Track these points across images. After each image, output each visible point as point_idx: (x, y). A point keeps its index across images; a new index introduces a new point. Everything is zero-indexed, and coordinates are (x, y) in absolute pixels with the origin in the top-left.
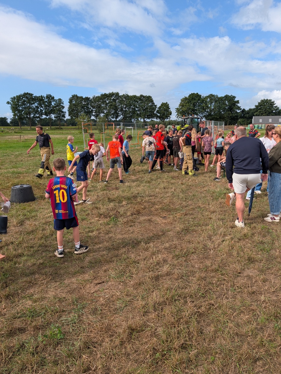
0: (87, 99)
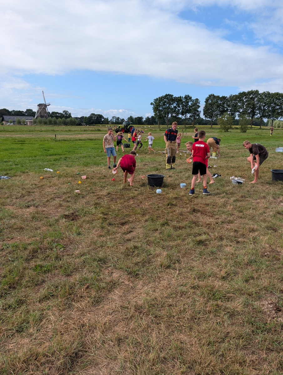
0: (224, 98)
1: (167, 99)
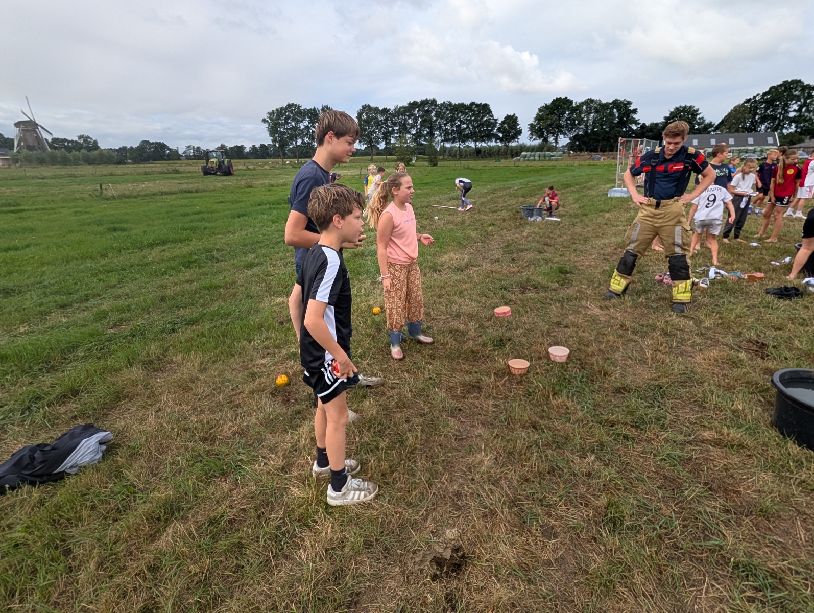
1: (291, 112)
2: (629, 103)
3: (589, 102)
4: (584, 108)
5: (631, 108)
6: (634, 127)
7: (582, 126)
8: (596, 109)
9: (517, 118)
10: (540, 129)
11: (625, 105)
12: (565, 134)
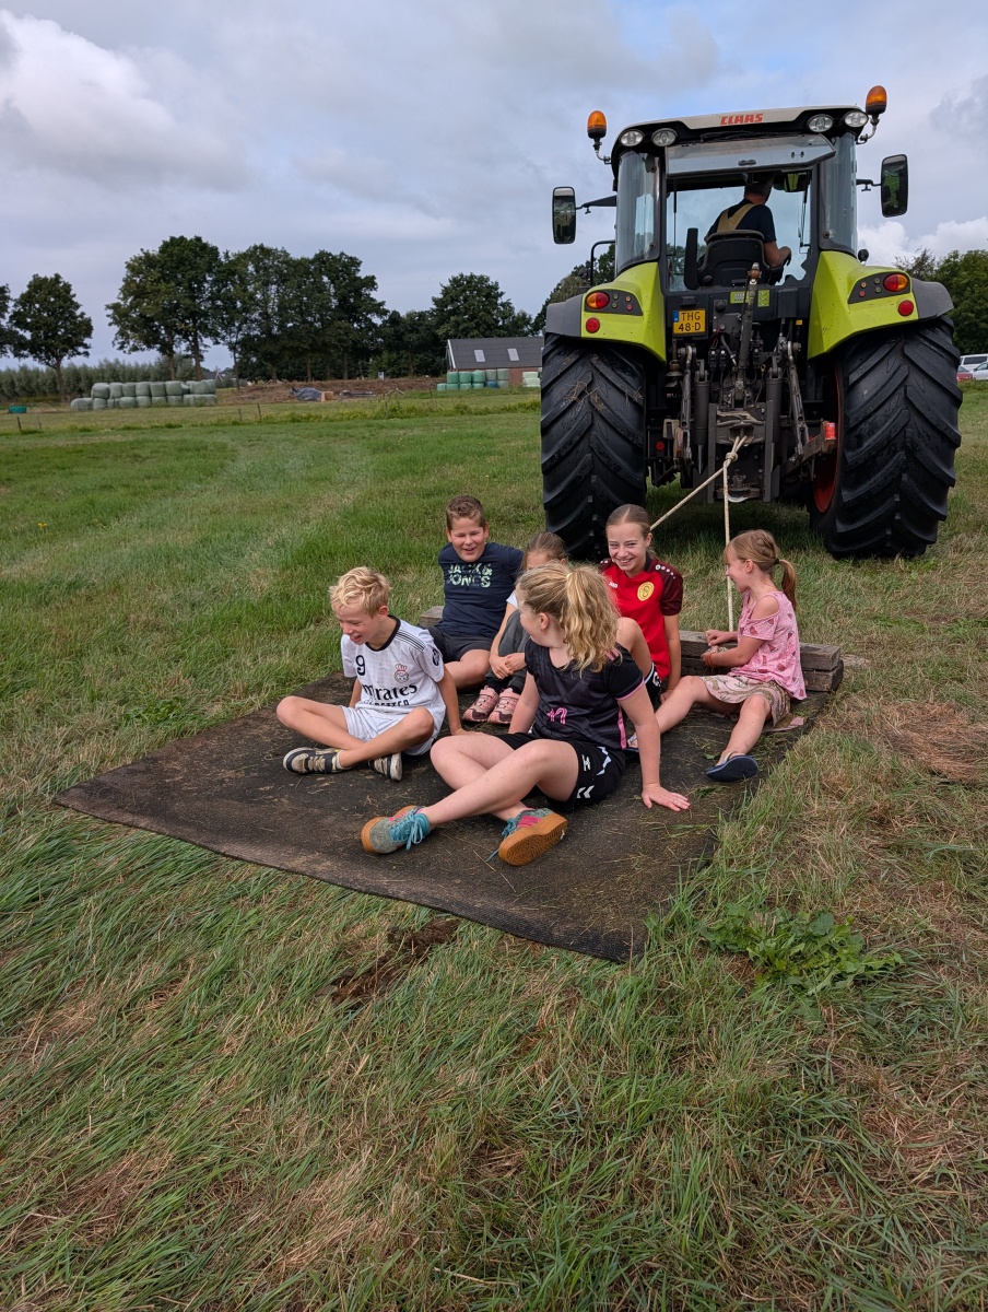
2: (355, 262)
3: (260, 254)
4: (251, 268)
5: (362, 274)
6: (377, 320)
7: (256, 315)
8: (279, 272)
9: (67, 288)
10: (146, 322)
11: (345, 266)
12: (214, 335)
